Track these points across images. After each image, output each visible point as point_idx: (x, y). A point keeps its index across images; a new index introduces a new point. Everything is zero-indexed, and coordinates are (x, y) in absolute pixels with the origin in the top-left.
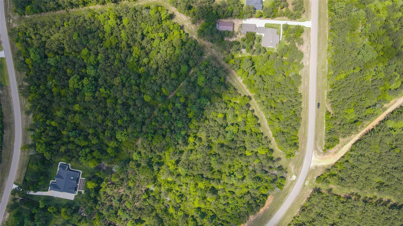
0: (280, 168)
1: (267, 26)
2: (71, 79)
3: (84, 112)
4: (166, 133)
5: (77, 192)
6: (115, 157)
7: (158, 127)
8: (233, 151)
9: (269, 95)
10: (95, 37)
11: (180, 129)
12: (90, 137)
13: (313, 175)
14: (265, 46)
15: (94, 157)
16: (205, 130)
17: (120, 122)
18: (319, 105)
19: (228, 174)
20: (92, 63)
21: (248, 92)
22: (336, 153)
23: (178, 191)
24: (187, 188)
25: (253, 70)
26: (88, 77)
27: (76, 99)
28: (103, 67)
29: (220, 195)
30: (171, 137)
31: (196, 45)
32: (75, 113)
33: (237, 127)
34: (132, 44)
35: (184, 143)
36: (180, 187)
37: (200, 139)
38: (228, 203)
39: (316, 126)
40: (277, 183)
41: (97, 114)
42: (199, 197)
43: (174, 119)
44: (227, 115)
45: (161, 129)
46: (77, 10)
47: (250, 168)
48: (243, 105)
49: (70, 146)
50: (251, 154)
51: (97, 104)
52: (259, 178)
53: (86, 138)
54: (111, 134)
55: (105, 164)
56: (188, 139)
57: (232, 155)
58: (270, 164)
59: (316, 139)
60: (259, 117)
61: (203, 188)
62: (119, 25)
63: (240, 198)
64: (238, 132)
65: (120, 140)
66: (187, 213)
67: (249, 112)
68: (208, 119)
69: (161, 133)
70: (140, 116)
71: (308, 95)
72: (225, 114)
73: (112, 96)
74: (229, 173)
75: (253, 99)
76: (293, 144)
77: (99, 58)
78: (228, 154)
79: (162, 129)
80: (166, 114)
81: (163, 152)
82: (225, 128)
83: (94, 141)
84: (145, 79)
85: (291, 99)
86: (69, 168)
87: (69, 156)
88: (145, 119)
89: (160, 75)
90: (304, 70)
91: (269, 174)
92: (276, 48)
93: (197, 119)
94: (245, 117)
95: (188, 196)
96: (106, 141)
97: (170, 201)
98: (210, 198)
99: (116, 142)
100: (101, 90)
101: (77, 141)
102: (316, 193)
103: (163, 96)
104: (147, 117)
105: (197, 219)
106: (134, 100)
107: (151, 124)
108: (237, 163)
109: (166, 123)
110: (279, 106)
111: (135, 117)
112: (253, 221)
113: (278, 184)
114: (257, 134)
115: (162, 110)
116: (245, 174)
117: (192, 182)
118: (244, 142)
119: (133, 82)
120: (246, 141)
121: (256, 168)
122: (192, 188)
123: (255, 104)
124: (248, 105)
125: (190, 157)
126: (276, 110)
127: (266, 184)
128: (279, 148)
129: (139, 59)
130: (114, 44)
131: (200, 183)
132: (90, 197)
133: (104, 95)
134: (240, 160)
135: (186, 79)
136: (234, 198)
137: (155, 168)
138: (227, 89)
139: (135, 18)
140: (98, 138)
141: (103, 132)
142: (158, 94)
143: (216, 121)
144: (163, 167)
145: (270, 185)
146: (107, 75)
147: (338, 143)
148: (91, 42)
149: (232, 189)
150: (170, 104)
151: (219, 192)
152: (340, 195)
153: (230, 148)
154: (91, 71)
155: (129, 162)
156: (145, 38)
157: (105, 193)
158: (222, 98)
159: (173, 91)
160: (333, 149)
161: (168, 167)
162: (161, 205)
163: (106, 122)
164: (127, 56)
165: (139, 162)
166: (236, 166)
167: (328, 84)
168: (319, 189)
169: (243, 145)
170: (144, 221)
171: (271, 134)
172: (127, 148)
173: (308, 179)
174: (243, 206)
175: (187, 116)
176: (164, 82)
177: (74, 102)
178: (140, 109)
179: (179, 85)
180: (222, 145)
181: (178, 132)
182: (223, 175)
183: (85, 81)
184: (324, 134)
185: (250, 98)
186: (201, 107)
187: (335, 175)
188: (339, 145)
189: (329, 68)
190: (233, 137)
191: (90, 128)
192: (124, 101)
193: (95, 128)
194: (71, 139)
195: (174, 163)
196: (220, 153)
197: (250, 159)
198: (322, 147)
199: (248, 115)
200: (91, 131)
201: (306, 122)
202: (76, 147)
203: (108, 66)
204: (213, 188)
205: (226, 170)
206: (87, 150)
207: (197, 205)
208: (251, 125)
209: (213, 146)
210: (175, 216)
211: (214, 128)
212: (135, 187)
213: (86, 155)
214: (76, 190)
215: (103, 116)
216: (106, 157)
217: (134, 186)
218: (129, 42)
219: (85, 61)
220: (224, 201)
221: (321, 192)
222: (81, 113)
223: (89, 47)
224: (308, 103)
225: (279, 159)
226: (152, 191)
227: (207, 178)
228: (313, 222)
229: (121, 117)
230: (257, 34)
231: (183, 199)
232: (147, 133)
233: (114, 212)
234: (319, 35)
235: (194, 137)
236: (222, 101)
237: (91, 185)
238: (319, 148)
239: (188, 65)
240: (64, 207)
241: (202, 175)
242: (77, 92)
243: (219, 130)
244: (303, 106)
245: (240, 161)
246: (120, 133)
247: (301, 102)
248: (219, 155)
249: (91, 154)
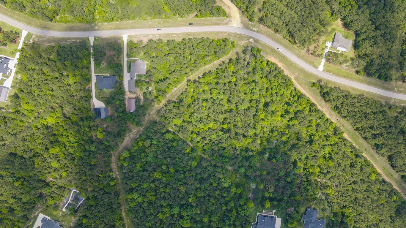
0: (244, 52)
1: (129, 70)
2: (183, 226)
3: (209, 214)
4: (221, 147)
5: (275, 216)
6: (244, 187)
7: (217, 154)
8: (233, 92)
9: (185, 66)
10: (148, 209)
11: (218, 136)
12: (229, 208)
13: (249, 24)
14: (146, 72)
15: (245, 204)
16: (217, 115)
17: (215, 185)
18: (190, 24)
19: (252, 95)
20: (169, 209)
21: (184, 82)
22: (229, 7)
23: (269, 135)
24: (266, 127)
25: (166, 80)
26: (180, 212)
27: (199, 221)
28: (172, 200)
29: (269, 99)
30: (225, 143)
31: (148, 128)
32: (210, 221)
33: (213, 90)
34: (151, 179)
35: (228, 132)
36: (265, 132)
37: (225, 119)
38: (276, 93)
39: (208, 25)
40: (257, 54)
41: (210, 204)
42: (272, 116)
43: (209, 141)
44: (204, 99)
45: (219, 151)
46: (127, 226)
47: (246, 76)
48: (194, 86)
49: (237, 223)
50: (234, 77)
51: (202, 204)
52: (254, 69)
53: (230, 211)
54: (225, 192)
55: (250, 195)
56: (226, 129)
57: (236, 92)
58: (241, 61)
59: (218, 24)
60: (203, 72)
61: (264, 114)
62: (137, 190)
63: (271, 83)
64: (217, 89)
65: (230, 183)
66: (286, 125)
67: (200, 81)
68: (208, 114)
69: (222, 151)
70: (209, 168)
71: (183, 33)
72: (203, 100)
73: (195, 192)
74: (251, 93)
75: (190, 78)
76: (224, 43)
77: (164, 204)
78: (235, 96)
79: (219, 150)
80: (206, 148)
81: (237, 148)
82: (214, 100)
83: (232, 204)
84: (179, 166)
85: (188, 48)
86: (256, 224)
87: (245, 224)
88: (211, 164)
89: (175, 155)
90: (162, 38)
91: (250, 61)
92: (147, 62)
93: (208, 122)
94: (204, 84)
95: (272, 126)
96: (232, 195)
97: (277, 140)
98: (272, 108)
99: (232, 187)
100: (190, 201)
101: (233, 218)
102: (262, 22)
103: (192, 152)
104: (209, 163)
105: (290, 117)
106: (197, 174)
107: (215, 160)
108: (242, 87)
109: (213, 148)
110: (193, 57)
111: (210, 173)
112: (290, 71)
113: (258, 53)
114: (218, 74)
115: (203, 152)
116: (251, 80)
117: (261, 123)
118: (225, 83)
119: (182, 176)
120: (224, 82)
121: (245, 72)
122: (265, 123)
123: (193, 76)
124: (195, 82)
125: (240, 126)
126: (197, 59)
127: (258, 63)
128: (228, 53)
129: (163, 173)
130: (152, 193)
131: (260, 117)
132: (277, 205)
133: (194, 199)
134: (239, 86)
135: (177, 134)
136: (271, 88)
137: (250, 154)
138: (183, 100)
139: (131, 178)
140: (229, 201)
141: (224, 197)
142: (190, 155)
143: (209, 107)
144: (250, 147)
145: (258, 60)
146: (178, 197)
147: (220, 7)
148: (152, 212)
149: (264, 90)
150: (198, 145)
151: (267, 101)
152: (263, 2)
153: (230, 94)
154: (176, 210)
155: (248, 176)
156: (146, 169)
157: (273, 193)
158: (190, 104)
159: (187, 144)
160: (225, 10)
161: (249, 143)
162: (281, 147)
163: (216, 195)
164: (161, 182)
165: (247, 167)
166: (245, 88)
167: (173, 18)
168: (259, 19)
169: (227, 84)
170: (295, 160)
171: (217, 61)
172: (236, 178)
173: (252, 28)
174: (277, 81)
175: (206, 131)
176: (180, 151)
177: (201, 222)
178: (203, 169)
179: (182, 139)
180: (229, 101)
181: (220, 138)
182: (253, 98)
183: (184, 214)
184: (214, 18)
185: (189, 81)
186: (199, 120)
187: (247, 7)
188: (222, 5)
189: (160, 18)
190: (221, 93)
191: (221, 208)
192: (198, 182)
193: (221, 205)
194: (232, 222)
195: (245, 139)
196: (235, 102)
197: (239, 77)
198: (225, 19)
199: (202, 81)
200: (224, 208)
201: (206, 34)
202: (238, 218)
203: (171, 197)
204: (264, 106)
205: (248, 97)
206: (240, 209)
207: (279, 118)
208: (210, 78)
209: (230, 108)
210: (289, 136)
211: (215, 109)
212: (267, 169)
213: (243, 210)
214: (273, 217)
215: (211, 198)
216: (244, 194)
217: (266, 170)
218: (150, 181)
219: (168, 215)
220: (274, 96)
221: (262, 17)
222: (210, 217)
223: (156, 213)
224: (189, 33)
225: (237, 53)
226: (270, 155)
227: (256, 111)
228: (286, 22)
229: (211, 184)
230: (136, 78)
231: (275, 130)
232: (222, 162)
233: (288, 185)
234: (133, 28)
235: (223, 124)
236: (193, 103)
237: (268, 205)
238: (226, 21)
239: (166, 133)
240: (287, 226)
241: (254, 115)
242: (193, 220)
243: (216, 105)
244: (192, 37)
245: (241, 85)
246: (224, 184)
247: (189, 39)
248: (236, 103)
249: (243, 206)
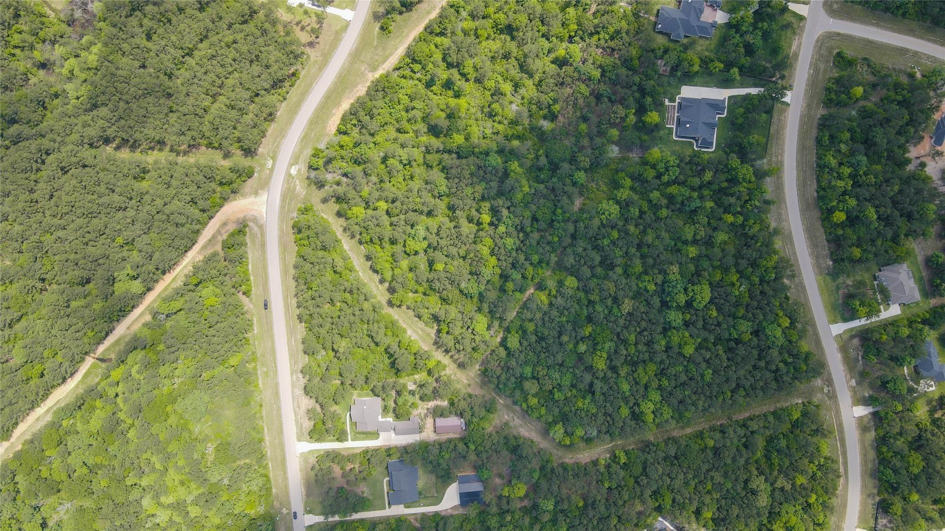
0: (320, 185)
1: (375, 435)
2: (707, 299)
3: (679, 244)
4: (532, 225)
5: (677, 100)
6: (617, 171)
7: (547, 234)
8: (411, 206)
9: (357, 313)
10: (674, 378)
11: (508, 234)
12: (664, 202)
13: (260, 178)
14: (376, 398)
15: (654, 167)
16: (463, 238)
17: (615, 234)
18: (266, 306)
19: (414, 164)
20: (675, 331)
21: (394, 313)
22: (225, 224)
23: (500, 123)
24: (482, 129)
25: (392, 352)
26: (678, 308)
27: (697, 267)
28: (654, 327)
29: (423, 124)
30: (521, 218)
31: (497, 386)
32: (695, 242)
33: (408, 250)
34: (609, 374)
35: (498, 211)
36: (495, 131)
37: (470, 220)
38: (407, 111)
39: (265, 268)
40: (323, 157)
41: (656, 243)
42: (459, 117)
43: (520, 252)
44: (428, 269)
45: (542, 230)
46: (714, 422)
47: (374, 179)
48: (401, 292)
49: (696, 181)
50: (377, 204)
51: (658, 261)
52: (357, 162)
53: (671, 199)
54: (629, 211)
55: (634, 156)
56: (492, 217)
57: (411, 199)
58: (340, 190)
59: (263, 245)
60: (370, 272)
61: (455, 135)
62: (635, 404)
63: (386, 124)
64: (405, 241)
65: (611, 202)
66: (478, 85)
67: (390, 279)
68: (460, 257)
69: (541, 223)
70: (580, 250)
71: (287, 321)
72: (431, 270)
73: (633, 278)
74: (411, 166)
75: (384, 302)
76: (303, 230)
77: (663, 343)
78: (418, 200)
79: (539, 230)
80: (535, 258)
81: (533, 191)
82: (429, 246)
83: (655, 195)
84: (579, 316)
85: (318, 309)
86: (697, 141)
87: (697, 164)
88: (572, 245)
89: (553, 325)
90: (300, 366)
91: (339, 172)
92: (354, 397)
93: (479, 256)
94: (395, 269)
95: (479, 115)
96: (636, 197)
97: (511, 103)
98: (440, 117)
99: (618, 198)
100: (653, 287)
101: (686, 192)
102: (253, 150)
103: (545, 289)
104: (568, 249)
105: (459, 77)
106: (594, 275)
107: (560, 238)
108: (399, 185)
109: (534, 243)
110: (338, 296)
111: (589, 247)
112: (358, 83)
113: (321, 155)
114: (371, 240)
115: (544, 265)
116: (383, 166)
117: (476, 140)
118: (391, 224)
119: (599, 308)
120: (388, 226)
121: (364, 181)
122: (475, 131)
123: (379, 293)
124: (392, 290)
125: (484, 187)
126: (342, 288)
127: (343, 153)
128: (326, 221)
129: (594, 349)
130: (640, 370)
131: (461, 142)
132: (652, 96)
133: (647, 278)
134: (396, 192)
135: (507, 324)
136: (398, 122)
137: (543, 161)
138: (433, 315)
139: (609, 419)
140: (650, 201)
141: (642, 213)
142: (554, 292)
143: (446, 256)
144: (529, 163)
145: (336, 153)
146: (646, 313)
147: (223, 242)
148: (681, 368)
149: (402, 137)
150: (530, 276)
151: (426, 130)
152: (208, 148)
153: (416, 211)
154: (675, 317)
155: (592, 164)
156: (587, 388)
157: (627, 107)
158: (440, 297)
159: (528, 299)
160: (232, 230)
161: (521, 166)
162: (526, 95)
163: (638, 232)
164: (616, 352)
165: (574, 167)
166: (401, 180)
167: (254, 345)
168: (246, 156)
169: (393, 219)
170: (553, 62)
171: (344, 245)
172: (598, 190)
173: (268, 171)
174: (380, 110)
175: (499, 260)
176: (545, 313)
177: (699, 261)
178: (582, 261)
179: (518, 313)
180: (430, 214)
181: (511, 229)
182: (421, 161)
183: (682, 299)
184: (250, 256)
185: (390, 304)
186: (476, 277)
187: (221, 184)
188: (220, 239)
189: (256, 374)
190: (413, 232)
191: (666, 218)
192: (610, 273)
193: (658, 219)
194: (695, 194)
195: (512, 174)
196: (433, 200)
197: (376, 194)
198: (250, 231)
199: (390, 273)
200: (664, 212)
201: (285, 272)
202: (686, 181)
203: (645, 330)
204: (437, 136)
205: (419, 171)
206: (665, 178)
207: (462, 102)
208: (383, 256)
209: (447, 212)
210: (500, 79)
211: (449, 243)
212: (574, 123)
213: (667, 170)
214: (680, 104)
215: (644, 241)
216: (632, 170)
217: (577, 125)
218: (615, 376)
219: (687, 334)
220: (415, 116)
221: (243, 150)
222: (685, 243)
223: (682, 359)
224: (285, 308)
225: (325, 201)
226: (545, 118)
227: (450, 152)
228: (251, 97)
229: (614, 244)
230: (391, 420)
231: (488, 109)
232: (566, 221)
233: (607, 74)
234: (281, 431)
235: (482, 224)
236: (439, 292)
237: (653, 117)
238: (256, 229)
239: (507, 349)
240: (697, 73)
241: (459, 157)
242: (695, 279)
243: (439, 240)
244: (294, 301)
245: (394, 189)
246: (612, 216)
247: (298, 307)
248: (434, 197)
249: (658, 171)
